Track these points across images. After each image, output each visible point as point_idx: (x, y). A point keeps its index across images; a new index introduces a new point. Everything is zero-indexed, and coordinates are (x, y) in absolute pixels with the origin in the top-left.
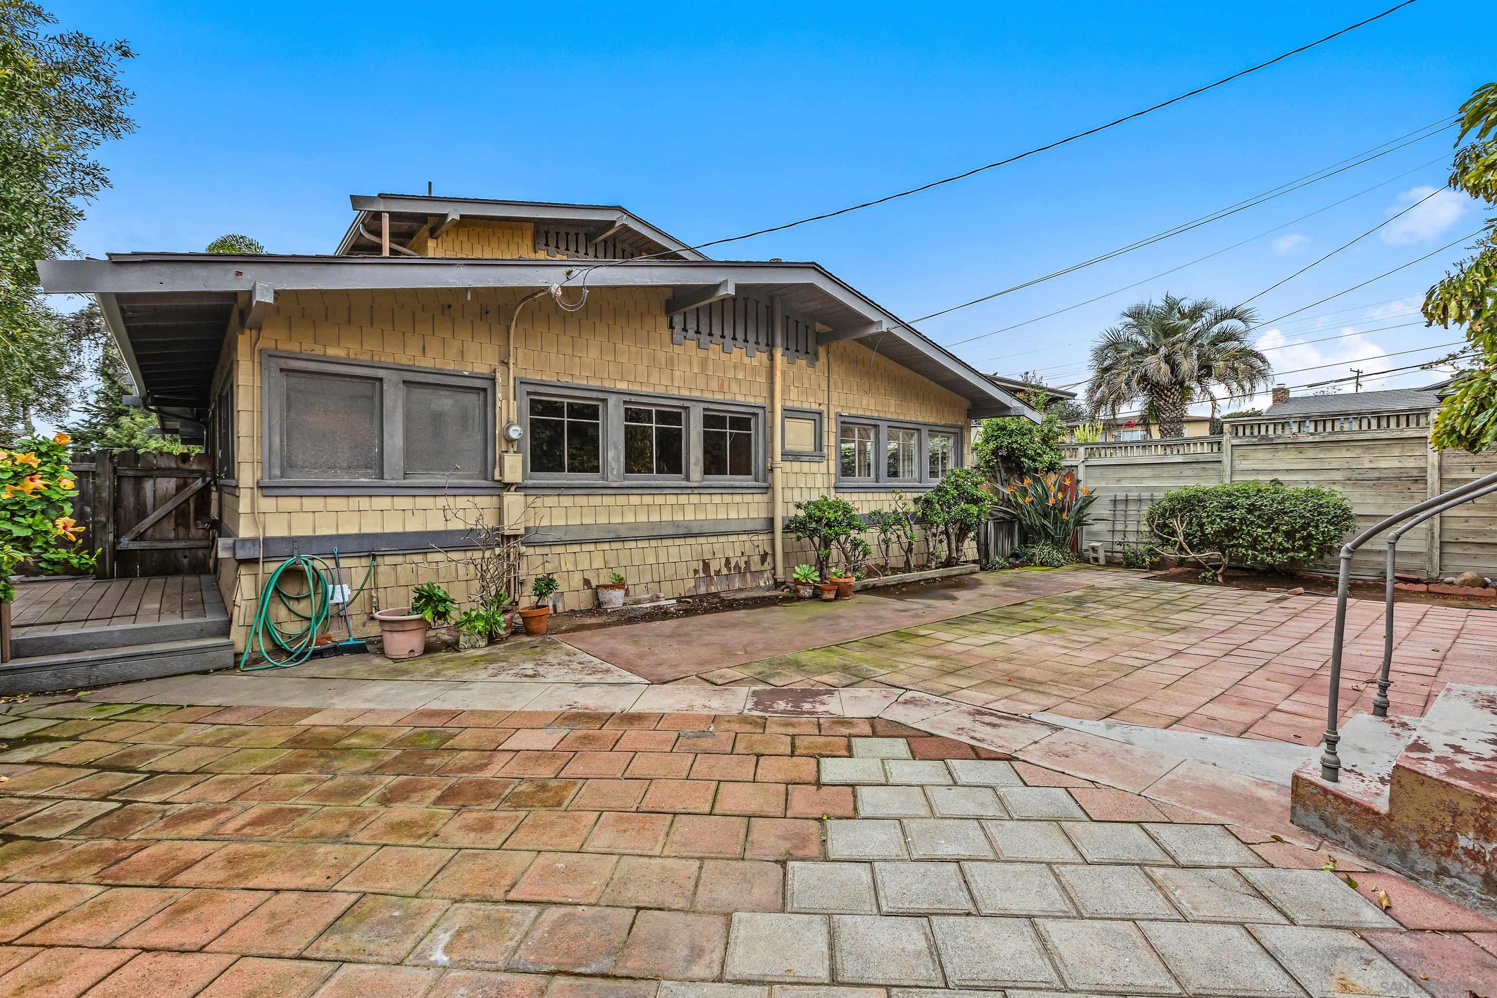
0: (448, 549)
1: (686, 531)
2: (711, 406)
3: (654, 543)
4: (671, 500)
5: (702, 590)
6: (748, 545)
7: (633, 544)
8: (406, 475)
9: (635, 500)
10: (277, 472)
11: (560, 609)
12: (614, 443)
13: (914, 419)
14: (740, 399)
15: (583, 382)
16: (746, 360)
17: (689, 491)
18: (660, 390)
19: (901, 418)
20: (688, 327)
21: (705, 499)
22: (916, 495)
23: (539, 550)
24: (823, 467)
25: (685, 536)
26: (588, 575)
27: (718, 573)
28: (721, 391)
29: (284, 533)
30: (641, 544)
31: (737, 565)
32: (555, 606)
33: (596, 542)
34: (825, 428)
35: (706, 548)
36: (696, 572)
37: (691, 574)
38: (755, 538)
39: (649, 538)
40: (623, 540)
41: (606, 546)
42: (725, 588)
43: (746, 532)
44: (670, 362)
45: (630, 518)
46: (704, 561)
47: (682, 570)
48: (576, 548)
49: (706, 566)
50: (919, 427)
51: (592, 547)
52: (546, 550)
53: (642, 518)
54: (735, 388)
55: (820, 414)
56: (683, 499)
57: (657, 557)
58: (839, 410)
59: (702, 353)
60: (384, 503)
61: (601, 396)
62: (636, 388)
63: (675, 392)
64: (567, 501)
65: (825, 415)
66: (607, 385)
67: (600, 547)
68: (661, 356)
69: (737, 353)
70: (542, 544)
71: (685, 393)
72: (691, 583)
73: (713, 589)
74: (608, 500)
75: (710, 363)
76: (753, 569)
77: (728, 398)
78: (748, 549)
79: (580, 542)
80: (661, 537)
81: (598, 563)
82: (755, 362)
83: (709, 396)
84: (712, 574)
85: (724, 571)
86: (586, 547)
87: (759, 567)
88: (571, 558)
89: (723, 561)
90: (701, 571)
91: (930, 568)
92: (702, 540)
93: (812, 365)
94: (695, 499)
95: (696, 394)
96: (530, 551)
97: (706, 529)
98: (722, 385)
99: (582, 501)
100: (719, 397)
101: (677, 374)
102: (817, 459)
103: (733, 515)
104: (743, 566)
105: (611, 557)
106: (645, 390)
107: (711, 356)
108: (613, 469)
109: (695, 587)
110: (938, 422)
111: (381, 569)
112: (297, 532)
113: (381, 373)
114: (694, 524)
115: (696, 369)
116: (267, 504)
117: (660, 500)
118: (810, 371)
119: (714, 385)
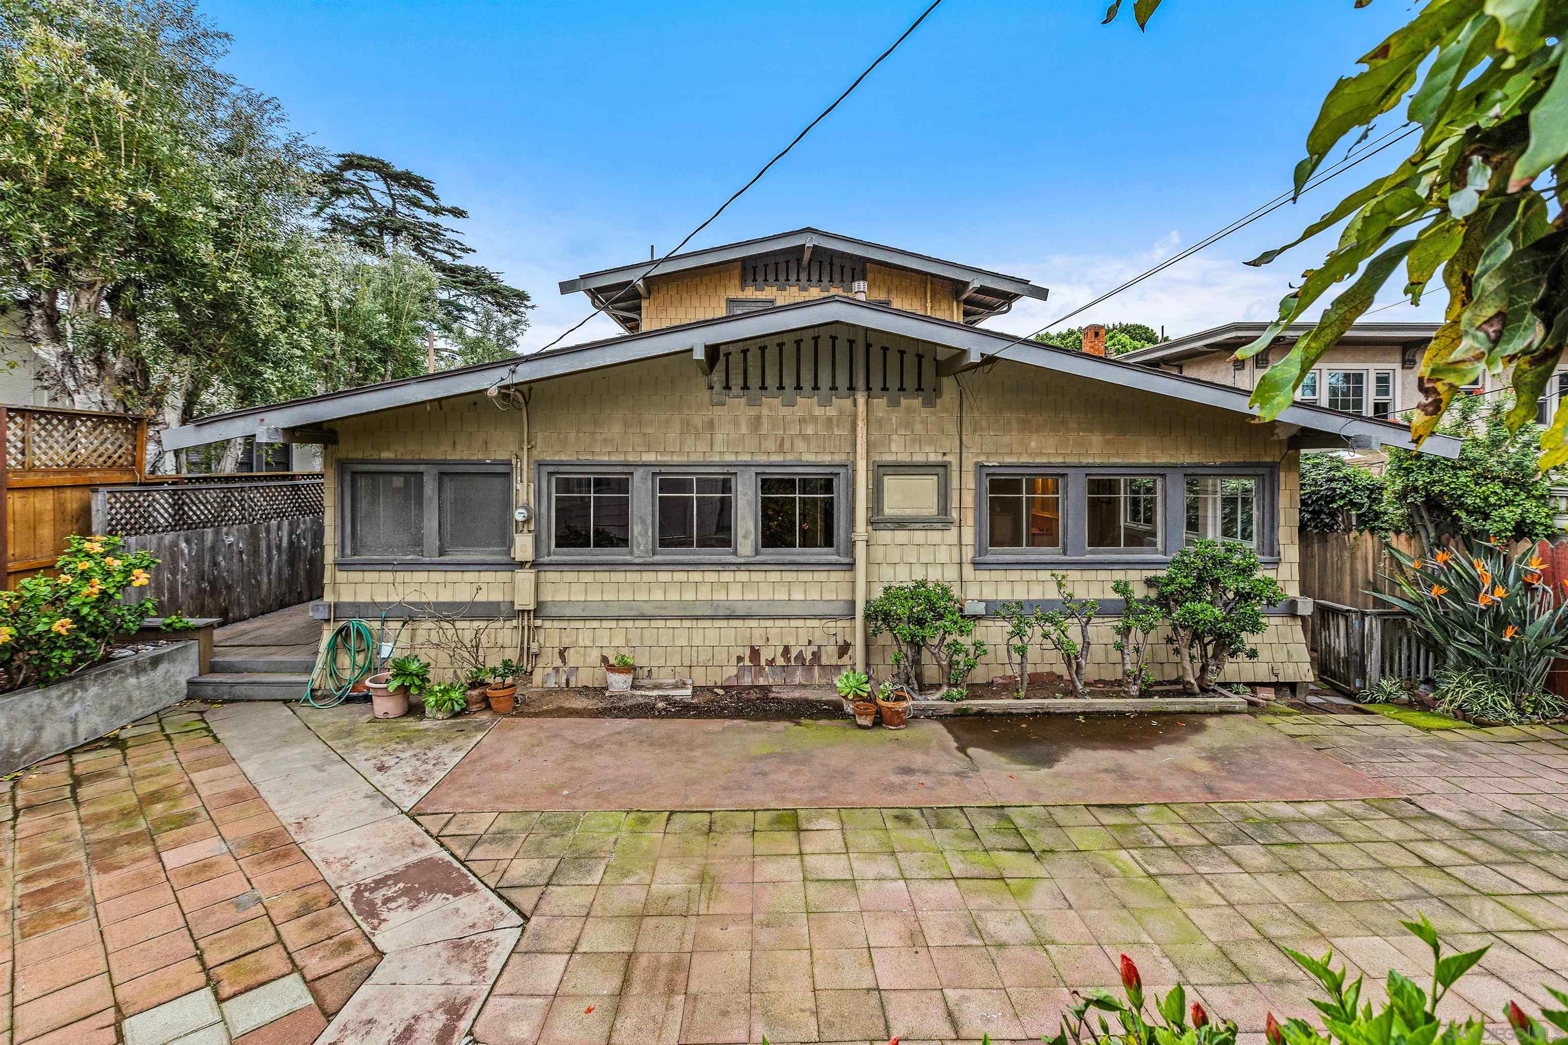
0: (472, 618)
1: (728, 613)
2: (767, 470)
3: (687, 623)
4: (711, 577)
5: (747, 681)
6: (818, 633)
7: (661, 623)
8: (441, 554)
9: (664, 577)
10: (348, 551)
11: (572, 684)
12: (641, 517)
13: (1144, 460)
14: (809, 458)
15: (605, 458)
16: (818, 411)
17: (734, 568)
18: (695, 458)
19: (1114, 460)
20: (731, 384)
21: (756, 576)
22: (1150, 574)
23: (557, 624)
24: (951, 535)
25: (728, 618)
26: (606, 652)
27: (771, 663)
28: (781, 450)
29: (351, 600)
30: (670, 624)
31: (800, 656)
32: (568, 681)
33: (618, 619)
34: (955, 483)
35: (757, 633)
36: (740, 659)
37: (734, 661)
38: (833, 624)
39: (681, 618)
40: (650, 618)
41: (629, 624)
42: (780, 681)
43: (815, 617)
44: (711, 425)
45: (658, 596)
46: (752, 647)
47: (721, 656)
48: (596, 624)
49: (755, 653)
50: (1162, 471)
51: (613, 624)
52: (564, 624)
53: (673, 596)
54: (800, 445)
55: (945, 466)
56: (727, 577)
57: (690, 639)
58: (982, 459)
59: (753, 411)
60: (421, 576)
61: (626, 470)
62: (667, 458)
63: (717, 458)
64: (587, 577)
65: (955, 467)
66: (631, 458)
67: (622, 624)
68: (698, 420)
69: (806, 404)
70: (560, 618)
71: (730, 458)
72: (733, 671)
73: (761, 681)
74: (632, 577)
75: (765, 421)
76: (824, 661)
77: (790, 458)
78: (819, 637)
79: (601, 619)
80: (697, 618)
81: (619, 641)
82: (831, 412)
83: (762, 458)
84: (763, 663)
85: (780, 661)
86: (606, 624)
87: (834, 661)
88: (589, 633)
89: (780, 650)
90: (747, 659)
91: (1128, 695)
92: (753, 623)
93: (929, 403)
94: (743, 576)
95: (746, 458)
96: (548, 624)
97: (756, 610)
98: (782, 445)
99: (603, 577)
100: (776, 458)
101: (719, 438)
102: (939, 526)
103: (798, 595)
104: (809, 657)
105: (634, 635)
106: (676, 459)
107: (765, 412)
108: (639, 544)
109: (737, 676)
110: (1204, 461)
111: (419, 632)
112: (360, 599)
113: (422, 468)
114: (740, 604)
115: (744, 430)
116: (341, 576)
117: (696, 576)
118: (925, 412)
119: (771, 445)
